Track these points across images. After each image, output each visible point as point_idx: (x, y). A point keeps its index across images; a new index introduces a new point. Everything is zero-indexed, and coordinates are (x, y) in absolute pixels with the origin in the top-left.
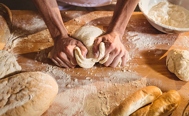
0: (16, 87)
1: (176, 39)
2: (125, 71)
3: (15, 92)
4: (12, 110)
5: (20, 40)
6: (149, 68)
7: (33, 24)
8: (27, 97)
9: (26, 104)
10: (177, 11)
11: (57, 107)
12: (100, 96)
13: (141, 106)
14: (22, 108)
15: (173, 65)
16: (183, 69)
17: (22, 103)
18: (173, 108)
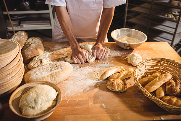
0: (54, 66)
1: (132, 52)
2: (106, 64)
3: (54, 67)
4: (53, 73)
5: (50, 53)
6: (118, 62)
7: (56, 48)
8: (60, 69)
9: (60, 71)
10: (132, 40)
11: (73, 77)
12: (94, 73)
13: (115, 73)
14: (58, 73)
15: (130, 59)
16: (135, 60)
17: (58, 71)
18: (130, 73)
